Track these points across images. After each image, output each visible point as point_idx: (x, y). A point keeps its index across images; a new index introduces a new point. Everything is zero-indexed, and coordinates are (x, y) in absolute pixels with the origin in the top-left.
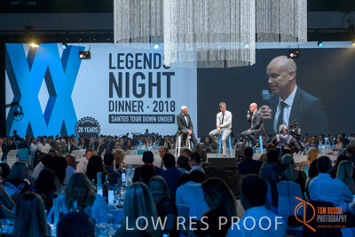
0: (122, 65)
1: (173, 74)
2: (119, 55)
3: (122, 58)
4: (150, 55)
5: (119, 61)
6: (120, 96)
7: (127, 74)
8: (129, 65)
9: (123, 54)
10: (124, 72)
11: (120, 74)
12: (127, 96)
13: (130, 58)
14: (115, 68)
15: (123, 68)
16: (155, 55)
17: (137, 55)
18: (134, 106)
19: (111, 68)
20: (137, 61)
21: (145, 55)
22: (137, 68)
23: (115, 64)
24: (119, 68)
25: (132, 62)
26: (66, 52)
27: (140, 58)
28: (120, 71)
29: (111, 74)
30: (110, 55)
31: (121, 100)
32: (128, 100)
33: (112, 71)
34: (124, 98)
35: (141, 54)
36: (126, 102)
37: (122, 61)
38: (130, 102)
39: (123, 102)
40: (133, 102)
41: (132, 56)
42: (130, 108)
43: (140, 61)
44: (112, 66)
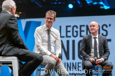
0: (70, 34)
1: (110, 40)
2: (67, 27)
3: (70, 29)
5: (67, 31)
6: (68, 58)
7: (74, 41)
8: (75, 34)
9: (70, 26)
10: (71, 40)
11: (68, 42)
12: (74, 58)
13: (75, 29)
14: (64, 37)
15: (70, 37)
17: (81, 26)
18: (78, 67)
20: (81, 31)
21: (87, 26)
22: (81, 36)
23: (64, 34)
24: (67, 37)
25: (77, 32)
26: (28, 24)
27: (84, 28)
28: (68, 39)
30: (60, 27)
31: (69, 61)
32: (74, 62)
34: (71, 61)
35: (84, 26)
36: (73, 63)
37: (70, 31)
38: (76, 63)
39: (70, 63)
40: (78, 63)
41: (77, 27)
42: (75, 68)
43: (83, 31)
44: (62, 35)
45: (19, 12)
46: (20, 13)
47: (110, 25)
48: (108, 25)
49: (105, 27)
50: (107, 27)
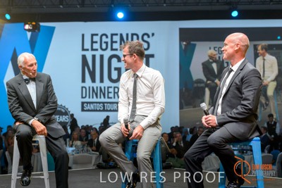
0: (96, 46)
1: (152, 56)
2: (92, 35)
3: (96, 39)
4: (127, 35)
5: (93, 42)
6: (93, 80)
7: (102, 57)
8: (104, 46)
9: (97, 35)
10: (98, 54)
11: (94, 57)
12: (102, 81)
13: (104, 39)
14: (88, 50)
15: (97, 50)
16: (133, 35)
17: (112, 35)
18: (108, 93)
19: (83, 49)
20: (112, 42)
21: (121, 35)
22: (112, 49)
23: (87, 45)
24: (92, 49)
25: (107, 43)
27: (117, 38)
28: (94, 53)
29: (84, 57)
30: (83, 35)
31: (95, 85)
32: (102, 85)
33: (84, 53)
34: (98, 84)
35: (117, 34)
36: (101, 88)
37: (96, 42)
38: (105, 88)
39: (97, 88)
40: (108, 88)
41: (107, 37)
42: (104, 95)
43: (116, 42)
44: (85, 48)
45: (32, 22)
46: (34, 23)
47: (153, 34)
48: (151, 35)
49: (146, 38)
50: (149, 37)
